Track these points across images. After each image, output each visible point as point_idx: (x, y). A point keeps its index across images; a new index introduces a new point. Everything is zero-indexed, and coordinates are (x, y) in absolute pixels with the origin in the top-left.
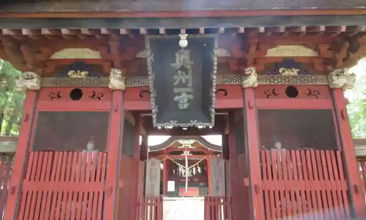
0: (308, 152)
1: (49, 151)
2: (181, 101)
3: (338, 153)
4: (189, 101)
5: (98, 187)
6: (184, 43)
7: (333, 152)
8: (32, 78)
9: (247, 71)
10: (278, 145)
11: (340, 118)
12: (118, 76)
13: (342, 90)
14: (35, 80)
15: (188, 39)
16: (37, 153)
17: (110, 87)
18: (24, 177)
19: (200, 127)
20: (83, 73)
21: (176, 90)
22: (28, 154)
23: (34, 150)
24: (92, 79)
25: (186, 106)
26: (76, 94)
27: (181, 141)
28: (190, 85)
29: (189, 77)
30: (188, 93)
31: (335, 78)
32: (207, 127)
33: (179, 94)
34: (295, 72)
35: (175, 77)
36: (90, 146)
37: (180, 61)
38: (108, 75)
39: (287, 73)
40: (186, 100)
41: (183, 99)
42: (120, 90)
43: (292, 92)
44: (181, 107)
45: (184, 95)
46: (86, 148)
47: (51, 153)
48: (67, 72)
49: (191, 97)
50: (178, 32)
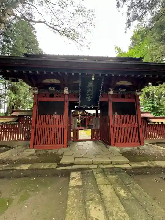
0: (127, 115)
1: (44, 115)
2: (89, 99)
3: (136, 116)
4: (91, 99)
5: (61, 126)
6: (93, 79)
7: (134, 115)
8: (36, 90)
9: (110, 89)
10: (116, 113)
11: (137, 105)
12: (67, 90)
13: (139, 96)
14: (37, 90)
15: (95, 77)
16: (40, 115)
17: (65, 93)
18: (36, 123)
19: (89, 107)
20: (54, 88)
21: (87, 95)
22: (37, 116)
23: (38, 114)
24: (57, 90)
25: (90, 100)
26: (52, 96)
27: (78, 112)
28: (92, 93)
29: (92, 90)
30: (91, 96)
31: (137, 92)
32: (91, 107)
33: (88, 96)
34: (124, 90)
35: (87, 91)
36: (55, 113)
37: (90, 85)
38: (63, 89)
39: (122, 90)
40: (90, 98)
41: (89, 98)
42: (67, 94)
43: (123, 96)
44: (88, 100)
45: (90, 97)
46: (54, 114)
47: (45, 115)
48: (48, 88)
49: (92, 97)
50: (92, 75)
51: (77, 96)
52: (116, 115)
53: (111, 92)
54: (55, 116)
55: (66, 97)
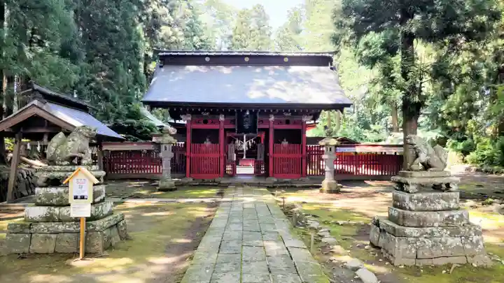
3: (301, 145)
5: (217, 155)
6: (248, 113)
7: (299, 145)
11: (303, 133)
12: (223, 117)
17: (220, 120)
18: (191, 152)
20: (207, 113)
21: (244, 123)
22: (191, 144)
24: (212, 116)
26: (206, 122)
28: (249, 122)
29: (249, 119)
35: (244, 119)
36: (207, 140)
38: (219, 114)
39: (286, 115)
41: (247, 126)
42: (223, 121)
43: (288, 122)
45: (247, 124)
47: (199, 144)
50: (246, 111)
51: (233, 122)
52: (285, 143)
53: (272, 118)
54: (208, 143)
55: (222, 124)
